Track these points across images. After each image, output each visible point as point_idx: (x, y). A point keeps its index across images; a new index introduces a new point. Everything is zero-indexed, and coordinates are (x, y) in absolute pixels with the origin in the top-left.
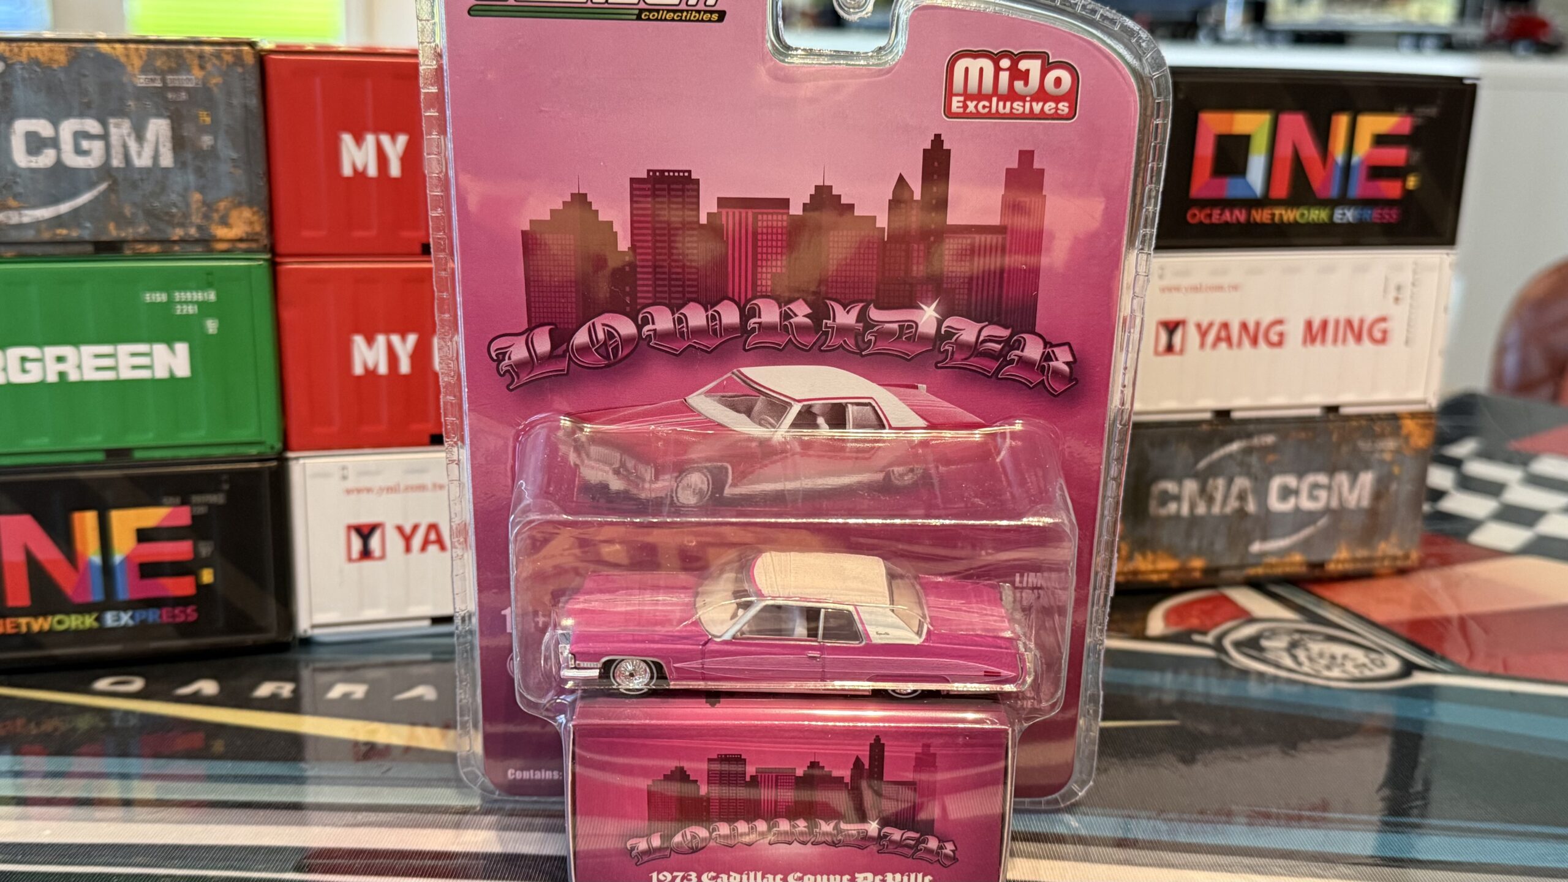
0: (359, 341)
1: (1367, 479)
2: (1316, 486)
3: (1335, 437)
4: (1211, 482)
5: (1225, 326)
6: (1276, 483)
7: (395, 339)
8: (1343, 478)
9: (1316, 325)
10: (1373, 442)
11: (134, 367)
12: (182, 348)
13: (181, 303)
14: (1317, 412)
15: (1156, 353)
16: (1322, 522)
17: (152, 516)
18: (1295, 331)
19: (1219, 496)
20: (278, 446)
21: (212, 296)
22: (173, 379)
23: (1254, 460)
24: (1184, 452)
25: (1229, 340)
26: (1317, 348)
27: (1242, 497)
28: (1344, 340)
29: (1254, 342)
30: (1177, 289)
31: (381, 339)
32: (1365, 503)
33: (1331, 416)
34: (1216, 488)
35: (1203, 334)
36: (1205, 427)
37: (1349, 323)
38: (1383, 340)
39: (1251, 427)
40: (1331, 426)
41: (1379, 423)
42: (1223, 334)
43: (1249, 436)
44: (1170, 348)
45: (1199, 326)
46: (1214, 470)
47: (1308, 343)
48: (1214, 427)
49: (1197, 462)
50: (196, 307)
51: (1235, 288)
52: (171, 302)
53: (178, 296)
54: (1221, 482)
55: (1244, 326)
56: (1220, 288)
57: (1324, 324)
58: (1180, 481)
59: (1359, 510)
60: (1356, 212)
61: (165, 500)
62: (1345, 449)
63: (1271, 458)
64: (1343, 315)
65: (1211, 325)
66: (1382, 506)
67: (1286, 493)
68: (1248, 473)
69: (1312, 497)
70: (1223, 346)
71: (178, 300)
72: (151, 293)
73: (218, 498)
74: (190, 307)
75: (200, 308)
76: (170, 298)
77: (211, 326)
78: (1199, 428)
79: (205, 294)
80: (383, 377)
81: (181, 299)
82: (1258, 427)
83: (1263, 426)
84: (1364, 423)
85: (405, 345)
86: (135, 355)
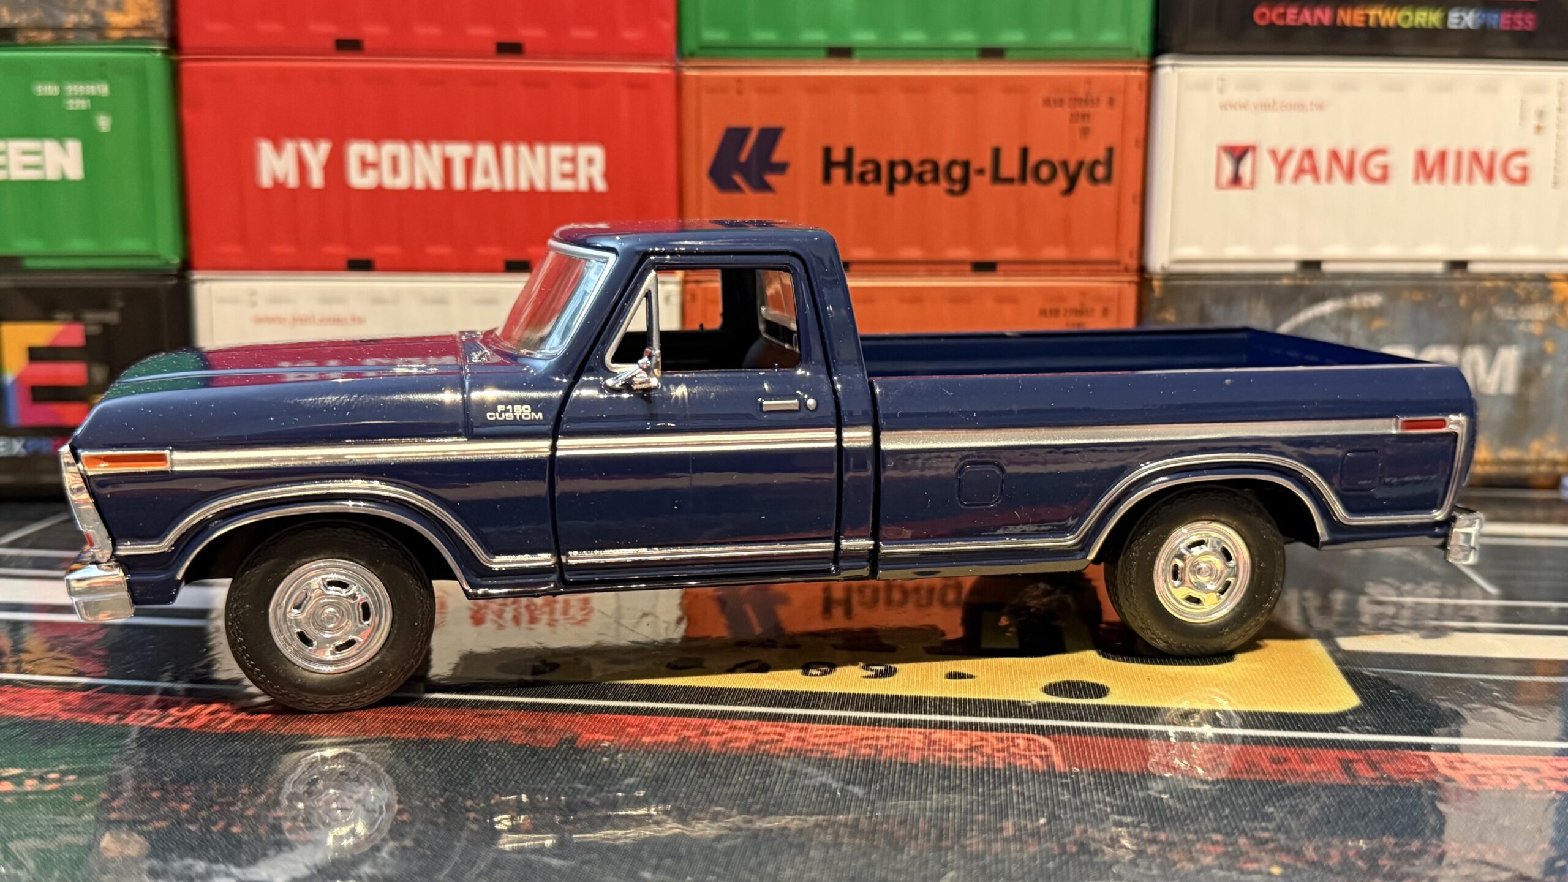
0: (265, 148)
1: (1510, 357)
3: (1463, 301)
5: (1309, 154)
7: (306, 146)
8: (1476, 356)
9: (1431, 158)
10: (1516, 309)
11: (27, 167)
12: (74, 147)
13: (74, 97)
14: (1438, 268)
15: (1218, 185)
17: (42, 333)
18: (1403, 165)
20: (176, 260)
21: (103, 89)
22: (64, 183)
23: (1354, 325)
24: (1258, 313)
25: (1314, 171)
26: (1435, 186)
28: (1471, 178)
29: (1349, 175)
30: (1244, 106)
31: (290, 147)
32: (1510, 388)
33: (1457, 274)
35: (1281, 165)
36: (1286, 282)
37: (1476, 156)
38: (1523, 180)
39: (1348, 283)
40: (1457, 285)
41: (1522, 284)
42: (1307, 164)
43: (1346, 293)
44: (1236, 180)
45: (1273, 153)
47: (1422, 179)
48: (1299, 282)
50: (89, 102)
51: (1320, 107)
52: (62, 96)
53: (72, 88)
55: (1335, 155)
56: (1300, 106)
57: (1442, 156)
59: (1500, 396)
60: (1478, 15)
61: (58, 316)
62: (1478, 317)
63: (1377, 324)
64: (1467, 148)
65: (1289, 153)
66: (1533, 392)
70: (1307, 179)
71: (70, 94)
72: (43, 86)
73: (112, 317)
74: (83, 102)
75: (92, 103)
76: (61, 90)
77: (104, 123)
78: (1277, 282)
79: (99, 87)
80: (293, 191)
81: (74, 92)
82: (1358, 283)
83: (1365, 283)
84: (1501, 284)
85: (317, 155)
86: (26, 153)
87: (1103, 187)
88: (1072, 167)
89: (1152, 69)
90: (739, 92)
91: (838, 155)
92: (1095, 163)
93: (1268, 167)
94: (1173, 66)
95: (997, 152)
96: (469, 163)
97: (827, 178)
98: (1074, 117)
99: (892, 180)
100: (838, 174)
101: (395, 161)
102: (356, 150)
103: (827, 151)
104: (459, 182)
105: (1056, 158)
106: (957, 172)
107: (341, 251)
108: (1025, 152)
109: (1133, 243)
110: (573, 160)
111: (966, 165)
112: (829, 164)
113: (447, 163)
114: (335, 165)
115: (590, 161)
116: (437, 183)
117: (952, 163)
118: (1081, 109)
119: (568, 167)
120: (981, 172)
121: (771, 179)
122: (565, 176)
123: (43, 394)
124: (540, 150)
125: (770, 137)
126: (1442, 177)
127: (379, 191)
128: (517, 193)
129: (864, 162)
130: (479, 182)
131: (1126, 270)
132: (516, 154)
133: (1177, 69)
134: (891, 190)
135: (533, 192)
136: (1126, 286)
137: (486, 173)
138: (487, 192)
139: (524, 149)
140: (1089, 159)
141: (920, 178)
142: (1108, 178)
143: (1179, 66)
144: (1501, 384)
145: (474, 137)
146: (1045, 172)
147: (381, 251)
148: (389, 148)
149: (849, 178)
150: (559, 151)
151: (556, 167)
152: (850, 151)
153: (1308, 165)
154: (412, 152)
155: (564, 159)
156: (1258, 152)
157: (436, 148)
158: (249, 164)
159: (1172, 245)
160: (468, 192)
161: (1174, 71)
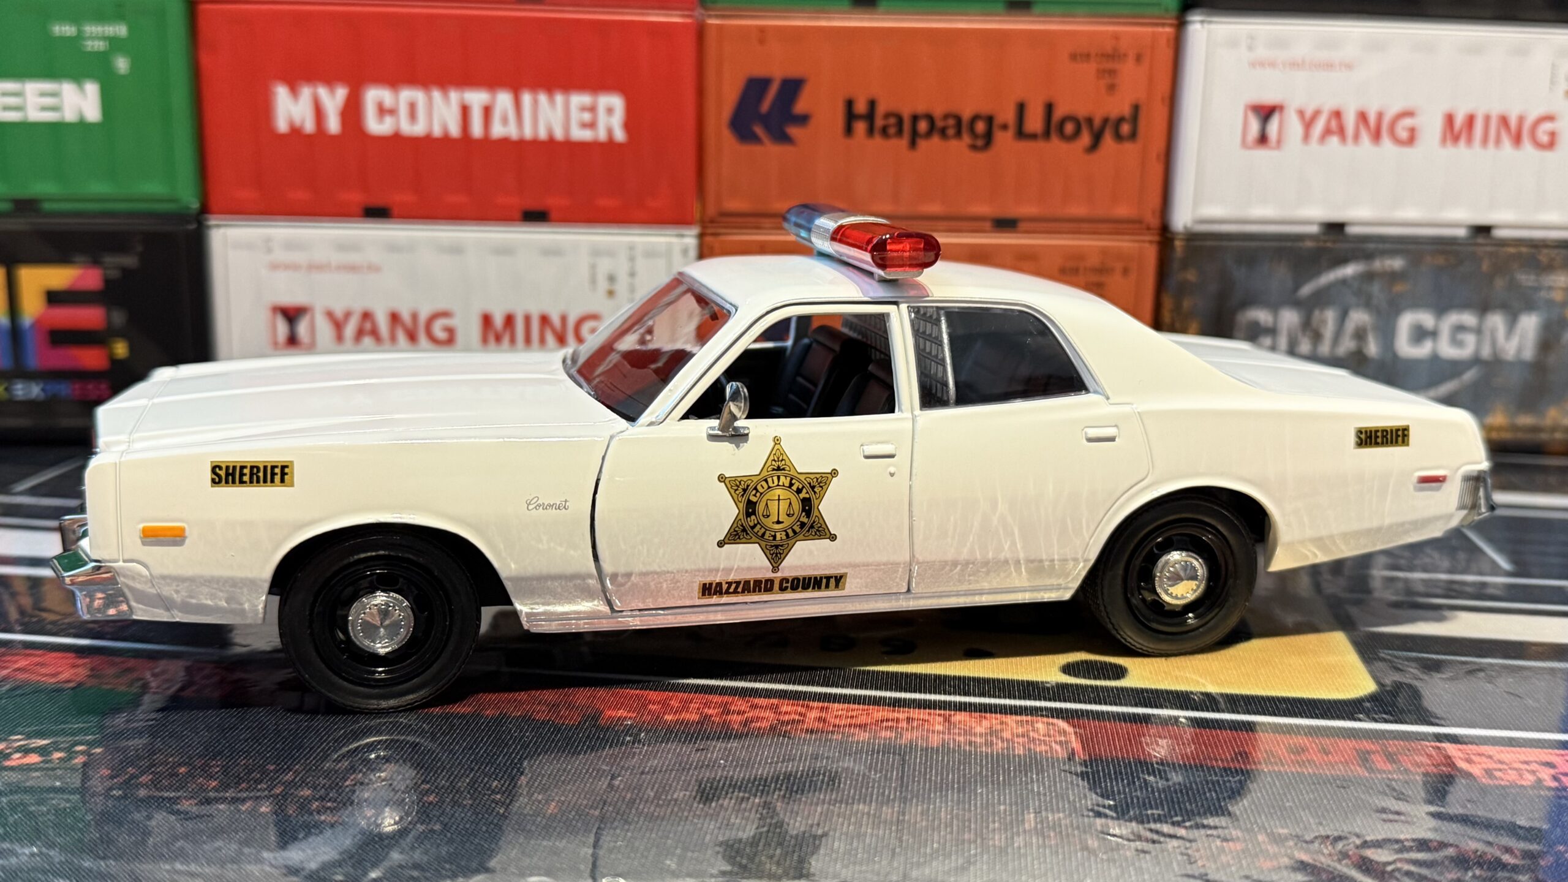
0: (281, 93)
1: (1530, 324)
2: (1460, 328)
3: (1485, 266)
4: (1317, 313)
5: (1337, 114)
6: (1406, 321)
7: (323, 92)
8: (1496, 321)
9: (1459, 121)
10: (1538, 275)
11: (44, 109)
12: (92, 89)
13: (92, 38)
14: (1461, 232)
15: (1244, 144)
16: (1469, 376)
17: (59, 277)
18: (1431, 126)
19: (1328, 331)
20: (195, 205)
21: (121, 30)
22: (82, 125)
23: (1376, 288)
24: (1280, 275)
25: (1341, 132)
26: (1461, 150)
27: (1360, 335)
28: (1498, 141)
29: (1376, 136)
30: (1273, 64)
31: (306, 92)
32: (1528, 354)
33: (1480, 240)
34: (1324, 322)
35: (1308, 124)
36: (1309, 244)
37: (1504, 121)
38: (1551, 145)
39: (1371, 246)
40: (1480, 250)
41: (1545, 251)
42: (1334, 124)
43: (1369, 256)
44: (1263, 139)
45: (1301, 113)
46: (1321, 299)
47: (1449, 142)
48: (1321, 244)
49: (1297, 287)
50: (107, 43)
51: (1349, 66)
52: (80, 37)
53: (90, 29)
54: (1330, 316)
55: (1363, 117)
56: (1329, 66)
57: (1470, 120)
58: (1275, 307)
59: (1519, 363)
61: (77, 259)
62: (1500, 283)
63: (1399, 288)
64: (1496, 110)
65: (1317, 113)
66: (1552, 359)
67: (1420, 334)
68: (1367, 304)
69: (1456, 342)
70: (1334, 140)
71: (88, 35)
72: (61, 26)
73: (129, 261)
74: (101, 43)
75: (110, 44)
76: (80, 31)
77: (122, 64)
78: (1300, 244)
79: (117, 28)
80: (309, 136)
81: (92, 33)
82: (1381, 246)
83: (1387, 246)
84: (1524, 250)
85: (333, 99)
86: (43, 94)
87: (1128, 146)
88: (1097, 122)
89: (1181, 24)
90: (762, 42)
91: (861, 107)
92: (1120, 120)
93: (1295, 127)
94: (1202, 22)
95: (1021, 108)
96: (487, 111)
97: (849, 130)
98: (1102, 73)
99: (915, 135)
100: (860, 127)
101: (412, 108)
102: (374, 96)
103: (850, 104)
104: (477, 129)
105: (1082, 112)
106: (980, 127)
107: (357, 198)
108: (1049, 108)
109: (1155, 201)
110: (592, 109)
111: (990, 120)
112: (851, 116)
113: (465, 111)
114: (352, 111)
115: (610, 111)
116: (455, 130)
117: (975, 118)
118: (1109, 65)
119: (587, 117)
120: (1005, 127)
121: (793, 131)
122: (584, 125)
123: (60, 337)
124: (559, 98)
125: (792, 87)
126: (1470, 140)
127: (397, 138)
128: (535, 143)
129: (887, 116)
130: (498, 130)
131: (1148, 228)
132: (535, 103)
133: (1206, 25)
134: (913, 144)
135: (551, 142)
136: (1147, 245)
137: (505, 121)
138: (505, 141)
139: (543, 98)
140: (1114, 114)
141: (943, 132)
142: (1133, 135)
143: (1210, 22)
144: (1519, 350)
145: (492, 83)
146: (1069, 128)
147: (397, 198)
148: (407, 94)
149: (871, 131)
150: (579, 99)
151: (576, 116)
152: (872, 104)
153: (1336, 126)
154: (430, 100)
155: (583, 109)
156: (1286, 111)
157: (454, 95)
158: (265, 109)
159: (1196, 204)
160: (486, 141)
161: (1203, 27)
